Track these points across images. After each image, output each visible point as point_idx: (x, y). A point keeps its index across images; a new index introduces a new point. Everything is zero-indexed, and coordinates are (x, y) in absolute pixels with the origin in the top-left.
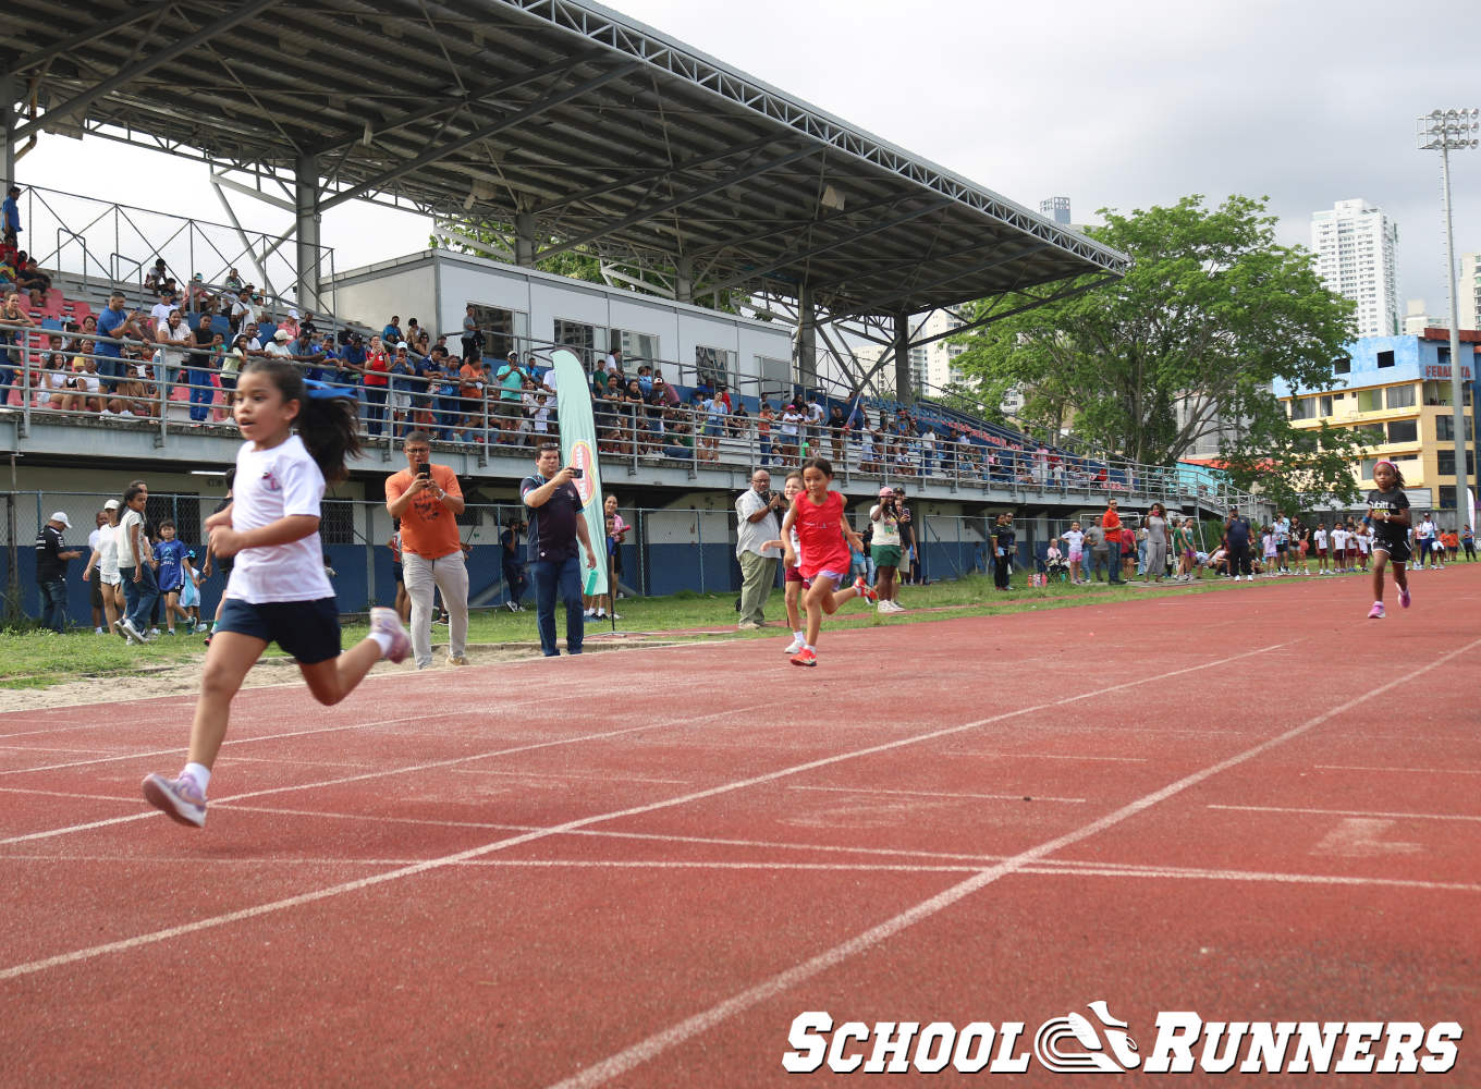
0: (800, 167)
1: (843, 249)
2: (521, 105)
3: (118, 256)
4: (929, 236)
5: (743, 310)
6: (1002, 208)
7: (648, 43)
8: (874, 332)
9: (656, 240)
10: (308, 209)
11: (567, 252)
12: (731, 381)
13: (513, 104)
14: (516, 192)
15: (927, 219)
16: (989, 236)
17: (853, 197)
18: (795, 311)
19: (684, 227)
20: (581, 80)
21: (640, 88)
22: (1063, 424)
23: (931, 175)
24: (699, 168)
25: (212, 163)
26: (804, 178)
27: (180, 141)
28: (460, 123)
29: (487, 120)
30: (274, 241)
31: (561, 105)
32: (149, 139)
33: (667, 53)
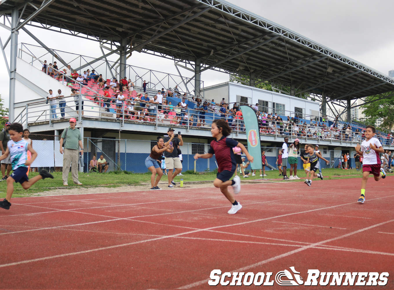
0: (322, 62)
1: (333, 83)
2: (250, 46)
3: (150, 83)
4: (356, 79)
5: (308, 98)
6: (375, 73)
7: (282, 31)
8: (342, 104)
9: (285, 80)
10: (198, 72)
11: (262, 83)
12: (303, 116)
13: (249, 46)
14: (250, 68)
15: (355, 75)
16: (372, 80)
17: (335, 69)
18: (321, 98)
19: (293, 77)
20: (265, 40)
21: (281, 42)
22: (392, 129)
23: (356, 64)
24: (296, 62)
25: (175, 60)
26: (323, 65)
27: (167, 54)
28: (235, 50)
29: (243, 50)
30: (189, 79)
31: (260, 46)
32: (159, 54)
33: (287, 33)
